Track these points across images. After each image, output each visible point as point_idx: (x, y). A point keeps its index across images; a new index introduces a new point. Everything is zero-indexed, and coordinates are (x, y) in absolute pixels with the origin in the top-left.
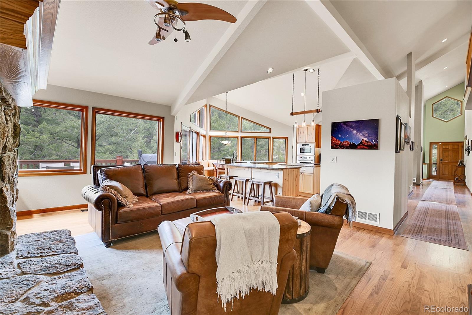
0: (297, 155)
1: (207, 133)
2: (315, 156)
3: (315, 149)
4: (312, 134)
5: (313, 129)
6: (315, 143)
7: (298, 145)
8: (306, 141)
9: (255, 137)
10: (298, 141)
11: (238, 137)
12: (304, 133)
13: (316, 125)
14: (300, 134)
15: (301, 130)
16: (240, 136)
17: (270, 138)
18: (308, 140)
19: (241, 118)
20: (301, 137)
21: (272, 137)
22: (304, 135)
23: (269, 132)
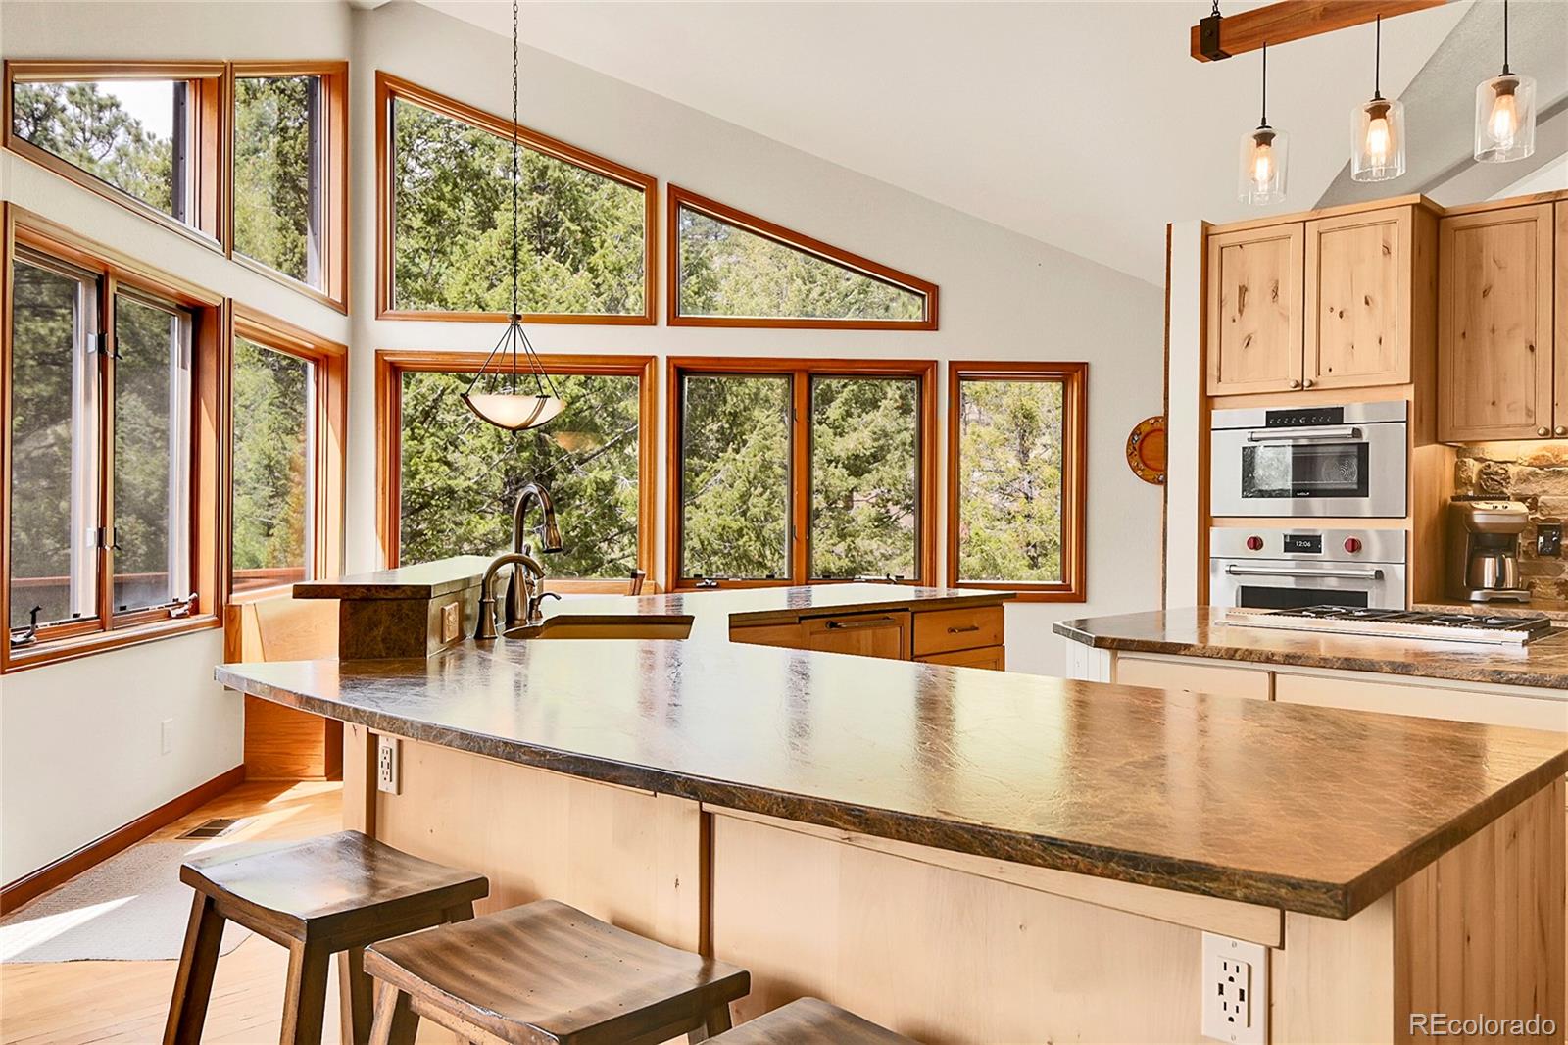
0: (1206, 521)
1: (355, 329)
2: (1410, 527)
3: (1416, 451)
4: (1378, 298)
5: (1387, 250)
6: (1409, 394)
7: (1220, 418)
8: (1310, 375)
9: (801, 365)
10: (1220, 381)
11: (650, 366)
12: (1279, 293)
13: (1419, 201)
14: (1238, 314)
15: (1252, 266)
16: (669, 359)
17: (932, 371)
18: (1330, 370)
19: (672, 193)
20: (1246, 335)
21: (950, 362)
22: (1281, 314)
23: (921, 320)
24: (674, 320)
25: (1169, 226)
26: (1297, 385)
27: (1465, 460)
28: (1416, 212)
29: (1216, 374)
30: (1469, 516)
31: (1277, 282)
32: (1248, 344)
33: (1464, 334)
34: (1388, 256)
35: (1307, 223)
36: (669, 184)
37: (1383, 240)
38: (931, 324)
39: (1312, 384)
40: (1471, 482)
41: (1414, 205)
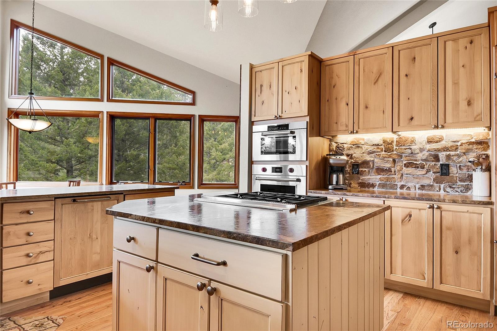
0: (251, 162)
2: (308, 164)
3: (309, 138)
4: (299, 87)
5: (301, 71)
6: (308, 119)
7: (255, 128)
8: (280, 114)
9: (151, 115)
10: (255, 116)
11: (101, 114)
12: (271, 87)
13: (310, 54)
14: (260, 94)
15: (263, 78)
16: (107, 112)
17: (193, 118)
18: (285, 112)
19: (109, 60)
20: (262, 101)
21: (199, 115)
22: (272, 93)
23: (191, 102)
24: (109, 100)
25: (241, 65)
26: (276, 117)
27: (332, 143)
28: (310, 58)
29: (254, 114)
30: (329, 161)
31: (271, 82)
32: (263, 103)
33: (328, 100)
34: (302, 73)
35: (279, 63)
36: (107, 57)
37: (301, 68)
38: (193, 104)
39: (280, 116)
40: (333, 150)
41: (309, 55)
